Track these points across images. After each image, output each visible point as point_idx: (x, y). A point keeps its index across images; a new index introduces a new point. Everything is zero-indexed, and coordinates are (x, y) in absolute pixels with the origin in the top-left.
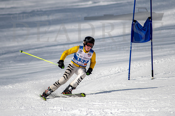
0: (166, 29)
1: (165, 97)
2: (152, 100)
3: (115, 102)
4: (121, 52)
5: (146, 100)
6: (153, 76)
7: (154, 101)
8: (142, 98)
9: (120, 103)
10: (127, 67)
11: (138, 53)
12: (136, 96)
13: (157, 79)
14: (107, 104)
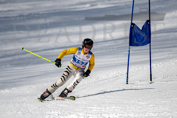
0: (164, 32)
1: (163, 102)
2: (150, 104)
3: (113, 107)
4: (119, 55)
5: (144, 105)
6: (151, 80)
7: (152, 105)
8: (140, 103)
9: (118, 108)
10: (125, 71)
11: (137, 57)
12: (135, 100)
13: (156, 83)
14: (105, 109)
